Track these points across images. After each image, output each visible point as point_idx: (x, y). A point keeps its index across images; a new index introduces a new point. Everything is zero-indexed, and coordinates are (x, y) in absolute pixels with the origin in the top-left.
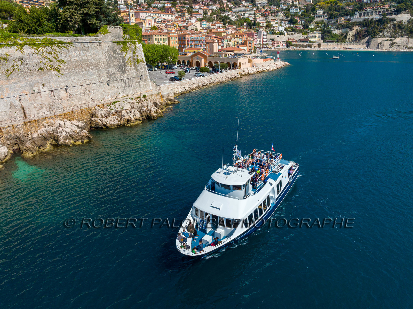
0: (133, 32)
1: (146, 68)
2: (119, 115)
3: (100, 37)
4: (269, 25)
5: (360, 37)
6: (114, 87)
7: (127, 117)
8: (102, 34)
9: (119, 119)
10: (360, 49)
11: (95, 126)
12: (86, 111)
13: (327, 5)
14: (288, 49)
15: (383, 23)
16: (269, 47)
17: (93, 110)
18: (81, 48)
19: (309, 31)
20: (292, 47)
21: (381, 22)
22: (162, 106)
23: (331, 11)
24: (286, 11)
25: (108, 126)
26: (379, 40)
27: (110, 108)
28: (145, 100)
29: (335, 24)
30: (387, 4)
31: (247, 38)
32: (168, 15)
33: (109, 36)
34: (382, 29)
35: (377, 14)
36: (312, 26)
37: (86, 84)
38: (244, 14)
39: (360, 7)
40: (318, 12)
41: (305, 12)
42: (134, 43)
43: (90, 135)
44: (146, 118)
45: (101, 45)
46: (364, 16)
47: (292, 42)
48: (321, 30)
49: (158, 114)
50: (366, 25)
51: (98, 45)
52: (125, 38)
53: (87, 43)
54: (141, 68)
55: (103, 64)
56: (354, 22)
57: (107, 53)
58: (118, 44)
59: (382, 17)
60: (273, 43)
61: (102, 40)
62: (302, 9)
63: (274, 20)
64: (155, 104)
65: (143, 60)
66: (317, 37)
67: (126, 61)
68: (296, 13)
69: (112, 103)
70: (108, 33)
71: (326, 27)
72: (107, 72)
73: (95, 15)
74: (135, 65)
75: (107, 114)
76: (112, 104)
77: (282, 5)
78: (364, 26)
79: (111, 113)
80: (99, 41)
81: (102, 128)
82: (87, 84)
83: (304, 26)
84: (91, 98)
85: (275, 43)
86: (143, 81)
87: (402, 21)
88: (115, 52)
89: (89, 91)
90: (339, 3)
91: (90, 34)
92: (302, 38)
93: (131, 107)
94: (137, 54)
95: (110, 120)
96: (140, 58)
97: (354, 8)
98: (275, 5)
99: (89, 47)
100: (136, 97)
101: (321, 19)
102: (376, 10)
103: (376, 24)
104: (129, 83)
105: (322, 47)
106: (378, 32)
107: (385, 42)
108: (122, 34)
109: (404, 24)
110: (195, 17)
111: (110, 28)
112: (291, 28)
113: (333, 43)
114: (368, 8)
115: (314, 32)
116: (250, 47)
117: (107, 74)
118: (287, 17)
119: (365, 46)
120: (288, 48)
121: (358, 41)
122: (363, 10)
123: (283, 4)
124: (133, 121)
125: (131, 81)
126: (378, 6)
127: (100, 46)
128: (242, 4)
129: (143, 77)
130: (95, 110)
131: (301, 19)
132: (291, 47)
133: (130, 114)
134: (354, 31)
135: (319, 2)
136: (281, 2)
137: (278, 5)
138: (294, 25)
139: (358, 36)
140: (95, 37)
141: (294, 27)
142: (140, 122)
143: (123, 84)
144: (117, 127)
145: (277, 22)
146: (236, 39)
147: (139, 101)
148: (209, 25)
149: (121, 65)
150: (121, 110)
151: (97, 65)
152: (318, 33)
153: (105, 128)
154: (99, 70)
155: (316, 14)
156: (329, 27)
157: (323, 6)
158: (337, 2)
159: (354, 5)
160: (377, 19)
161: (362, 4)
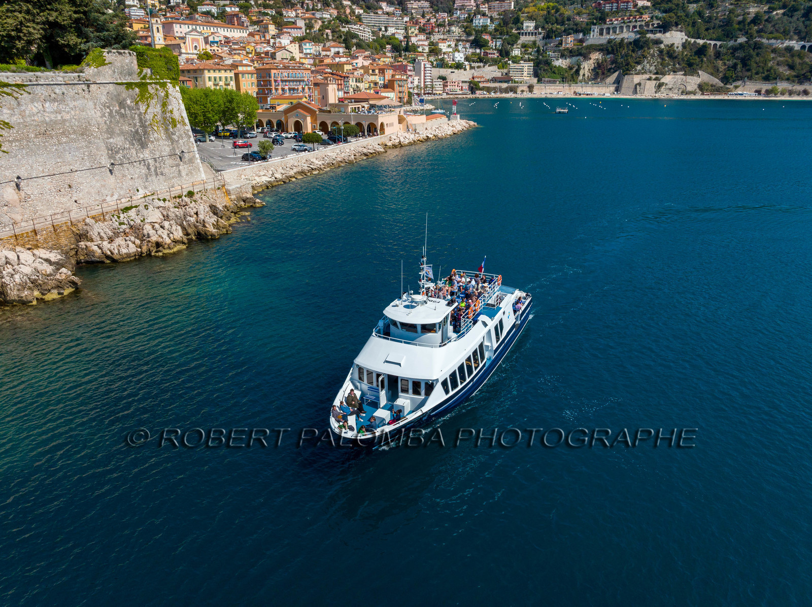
0: (160, 63)
1: (190, 137)
2: (138, 235)
3: (86, 73)
4: (434, 50)
5: (603, 74)
6: (124, 176)
7: (154, 238)
8: (93, 68)
9: (138, 242)
10: (604, 94)
11: (88, 259)
12: (65, 228)
13: (541, 12)
14: (474, 96)
15: (642, 47)
16: (438, 92)
17: (80, 225)
18: (46, 96)
19: (510, 62)
20: (481, 92)
21: (638, 45)
22: (228, 213)
23: (548, 24)
24: (465, 24)
25: (116, 257)
26: (637, 79)
27: (118, 220)
28: (191, 202)
29: (558, 48)
30: (646, 13)
31: (393, 76)
32: (232, 30)
33: (106, 70)
34: (641, 58)
35: (629, 32)
36: (516, 52)
37: (62, 171)
38: (386, 28)
39: (600, 17)
40: (524, 24)
41: (502, 25)
42: (163, 85)
43: (75, 279)
44: (197, 238)
45: (91, 89)
46: (608, 33)
47: (480, 82)
48: (532, 60)
49: (221, 229)
50: (613, 50)
51: (84, 90)
52: (143, 75)
53: (59, 87)
54: (180, 137)
55: (97, 130)
56: (591, 45)
57: (105, 106)
58: (127, 88)
59: (638, 36)
60: (443, 85)
61: (92, 80)
62: (496, 19)
63: (443, 39)
64: (214, 209)
65: (183, 121)
66: (526, 73)
67: (147, 124)
68: (485, 26)
69: (122, 210)
70: (105, 65)
71: (542, 55)
72: (107, 147)
73: (74, 27)
74: (167, 130)
75: (111, 234)
76: (121, 212)
77: (459, 12)
78: (609, 53)
79: (121, 230)
80: (86, 82)
81: (103, 262)
82: (65, 171)
83: (500, 52)
84: (76, 201)
85: (449, 84)
86: (185, 163)
87: (673, 44)
88: (122, 104)
89: (70, 187)
90: (562, 10)
91: (65, 67)
92: (499, 75)
93: (162, 217)
94: (170, 108)
95: (119, 245)
96: (176, 115)
97: (590, 19)
98: (445, 12)
99: (63, 94)
100: (173, 196)
101: (532, 38)
102: (629, 24)
103: (629, 49)
104: (156, 167)
105: (535, 91)
106: (633, 64)
107: (648, 81)
108: (136, 67)
109: (677, 50)
110: (289, 33)
111: (110, 55)
112: (477, 56)
113: (556, 83)
114: (613, 19)
115: (520, 63)
116: (400, 92)
117: (109, 150)
118: (469, 34)
119: (612, 89)
120: (472, 93)
121: (599, 80)
122: (605, 23)
123: (460, 10)
124: (169, 245)
125: (160, 163)
126: (631, 16)
127: (89, 92)
128: (381, 8)
129: (186, 155)
130: (86, 225)
131: (494, 38)
132: (478, 92)
133: (160, 231)
134: (591, 61)
135: (526, 7)
136: (455, 5)
137: (450, 12)
138: (483, 51)
139: (600, 72)
140: (76, 72)
141: (482, 54)
142: (185, 247)
143: (143, 171)
144: (135, 258)
145: (449, 43)
146: (372, 78)
147: (179, 203)
148: (318, 49)
149: (137, 132)
150: (142, 224)
151: (84, 132)
152: (527, 65)
153: (108, 261)
154: (90, 143)
155: (522, 29)
156: (546, 53)
157: (534, 14)
158: (559, 7)
159: (589, 14)
160: (632, 40)
161: (602, 12)
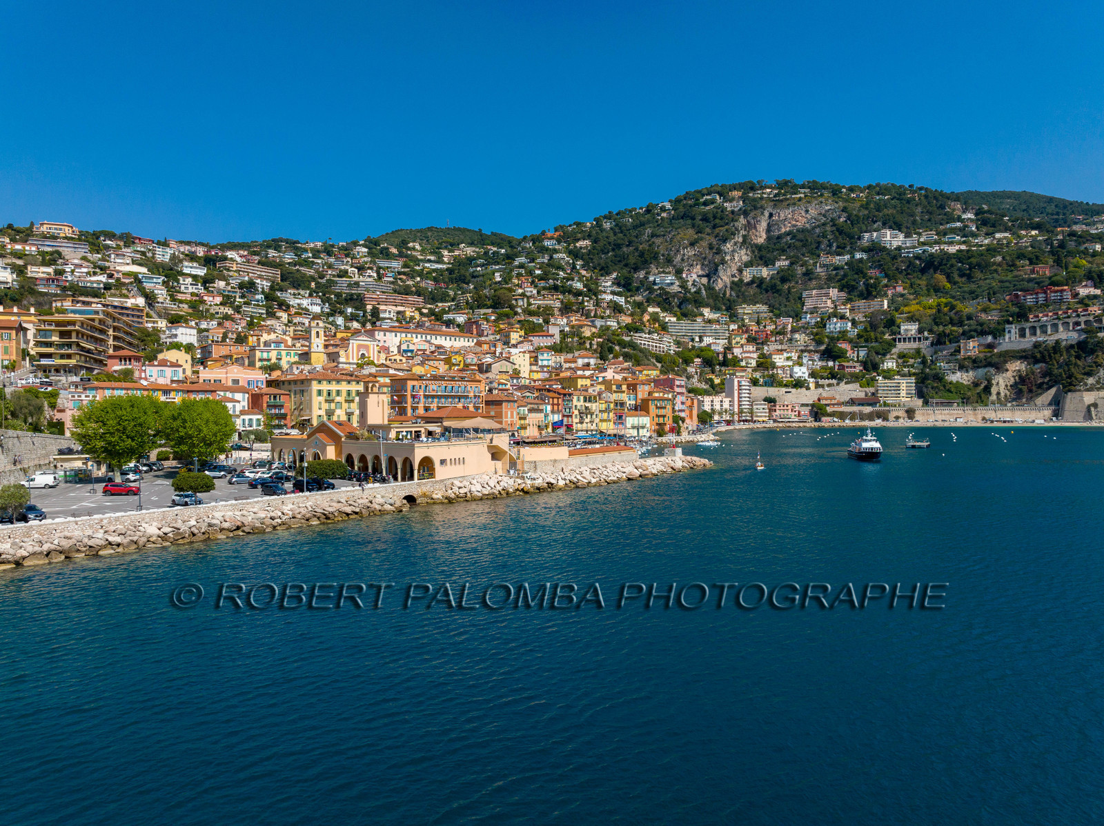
4: (764, 364)
5: (1030, 391)
10: (1034, 421)
13: (929, 312)
14: (817, 424)
15: (1092, 352)
16: (760, 419)
19: (880, 378)
20: (829, 419)
21: (1085, 349)
23: (938, 325)
24: (815, 330)
26: (1089, 398)
29: (954, 358)
30: (1094, 305)
31: (650, 394)
34: (1092, 367)
35: (1069, 330)
36: (890, 364)
38: (701, 337)
39: (1018, 313)
40: (902, 328)
41: (869, 329)
46: (1034, 334)
47: (829, 405)
48: (914, 374)
50: (1043, 357)
56: (1007, 352)
59: (1084, 336)
60: (770, 410)
62: (861, 322)
63: (782, 350)
66: (905, 392)
68: (844, 332)
71: (929, 367)
77: (809, 316)
78: (1036, 361)
83: (864, 364)
85: (778, 407)
90: (960, 306)
92: (862, 395)
97: (1003, 317)
98: (790, 317)
101: (914, 345)
102: (1067, 320)
103: (1071, 355)
105: (918, 416)
106: (1080, 376)
112: (828, 371)
113: (952, 406)
114: (1041, 315)
115: (894, 379)
118: (819, 342)
119: (1048, 413)
120: (816, 421)
121: (1024, 400)
122: (1027, 320)
123: (811, 313)
126: (1070, 309)
128: (702, 315)
131: (856, 347)
132: (824, 419)
134: (1009, 374)
135: (905, 306)
136: (804, 308)
137: (797, 316)
138: (837, 363)
139: (1025, 388)
141: (837, 367)
145: (789, 355)
146: (614, 397)
148: (558, 359)
152: (905, 381)
155: (899, 333)
156: (936, 365)
157: (917, 313)
158: (955, 303)
159: (1001, 310)
160: (1073, 343)
161: (1021, 306)
